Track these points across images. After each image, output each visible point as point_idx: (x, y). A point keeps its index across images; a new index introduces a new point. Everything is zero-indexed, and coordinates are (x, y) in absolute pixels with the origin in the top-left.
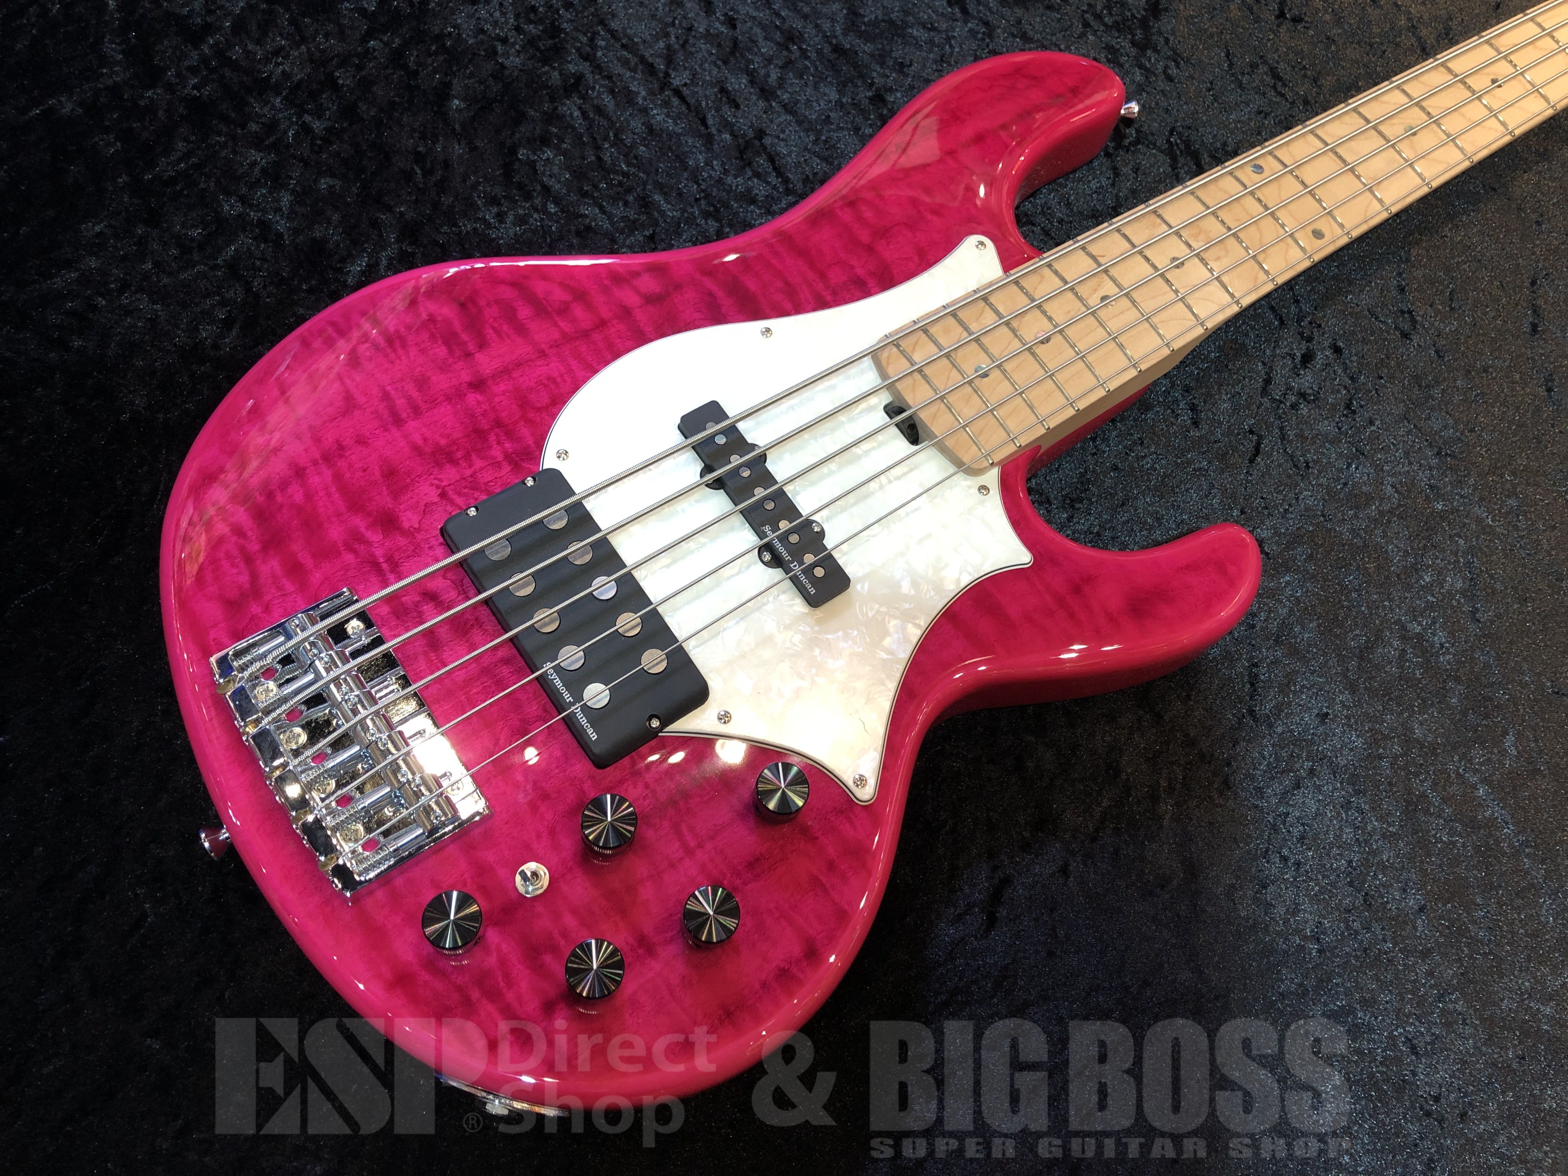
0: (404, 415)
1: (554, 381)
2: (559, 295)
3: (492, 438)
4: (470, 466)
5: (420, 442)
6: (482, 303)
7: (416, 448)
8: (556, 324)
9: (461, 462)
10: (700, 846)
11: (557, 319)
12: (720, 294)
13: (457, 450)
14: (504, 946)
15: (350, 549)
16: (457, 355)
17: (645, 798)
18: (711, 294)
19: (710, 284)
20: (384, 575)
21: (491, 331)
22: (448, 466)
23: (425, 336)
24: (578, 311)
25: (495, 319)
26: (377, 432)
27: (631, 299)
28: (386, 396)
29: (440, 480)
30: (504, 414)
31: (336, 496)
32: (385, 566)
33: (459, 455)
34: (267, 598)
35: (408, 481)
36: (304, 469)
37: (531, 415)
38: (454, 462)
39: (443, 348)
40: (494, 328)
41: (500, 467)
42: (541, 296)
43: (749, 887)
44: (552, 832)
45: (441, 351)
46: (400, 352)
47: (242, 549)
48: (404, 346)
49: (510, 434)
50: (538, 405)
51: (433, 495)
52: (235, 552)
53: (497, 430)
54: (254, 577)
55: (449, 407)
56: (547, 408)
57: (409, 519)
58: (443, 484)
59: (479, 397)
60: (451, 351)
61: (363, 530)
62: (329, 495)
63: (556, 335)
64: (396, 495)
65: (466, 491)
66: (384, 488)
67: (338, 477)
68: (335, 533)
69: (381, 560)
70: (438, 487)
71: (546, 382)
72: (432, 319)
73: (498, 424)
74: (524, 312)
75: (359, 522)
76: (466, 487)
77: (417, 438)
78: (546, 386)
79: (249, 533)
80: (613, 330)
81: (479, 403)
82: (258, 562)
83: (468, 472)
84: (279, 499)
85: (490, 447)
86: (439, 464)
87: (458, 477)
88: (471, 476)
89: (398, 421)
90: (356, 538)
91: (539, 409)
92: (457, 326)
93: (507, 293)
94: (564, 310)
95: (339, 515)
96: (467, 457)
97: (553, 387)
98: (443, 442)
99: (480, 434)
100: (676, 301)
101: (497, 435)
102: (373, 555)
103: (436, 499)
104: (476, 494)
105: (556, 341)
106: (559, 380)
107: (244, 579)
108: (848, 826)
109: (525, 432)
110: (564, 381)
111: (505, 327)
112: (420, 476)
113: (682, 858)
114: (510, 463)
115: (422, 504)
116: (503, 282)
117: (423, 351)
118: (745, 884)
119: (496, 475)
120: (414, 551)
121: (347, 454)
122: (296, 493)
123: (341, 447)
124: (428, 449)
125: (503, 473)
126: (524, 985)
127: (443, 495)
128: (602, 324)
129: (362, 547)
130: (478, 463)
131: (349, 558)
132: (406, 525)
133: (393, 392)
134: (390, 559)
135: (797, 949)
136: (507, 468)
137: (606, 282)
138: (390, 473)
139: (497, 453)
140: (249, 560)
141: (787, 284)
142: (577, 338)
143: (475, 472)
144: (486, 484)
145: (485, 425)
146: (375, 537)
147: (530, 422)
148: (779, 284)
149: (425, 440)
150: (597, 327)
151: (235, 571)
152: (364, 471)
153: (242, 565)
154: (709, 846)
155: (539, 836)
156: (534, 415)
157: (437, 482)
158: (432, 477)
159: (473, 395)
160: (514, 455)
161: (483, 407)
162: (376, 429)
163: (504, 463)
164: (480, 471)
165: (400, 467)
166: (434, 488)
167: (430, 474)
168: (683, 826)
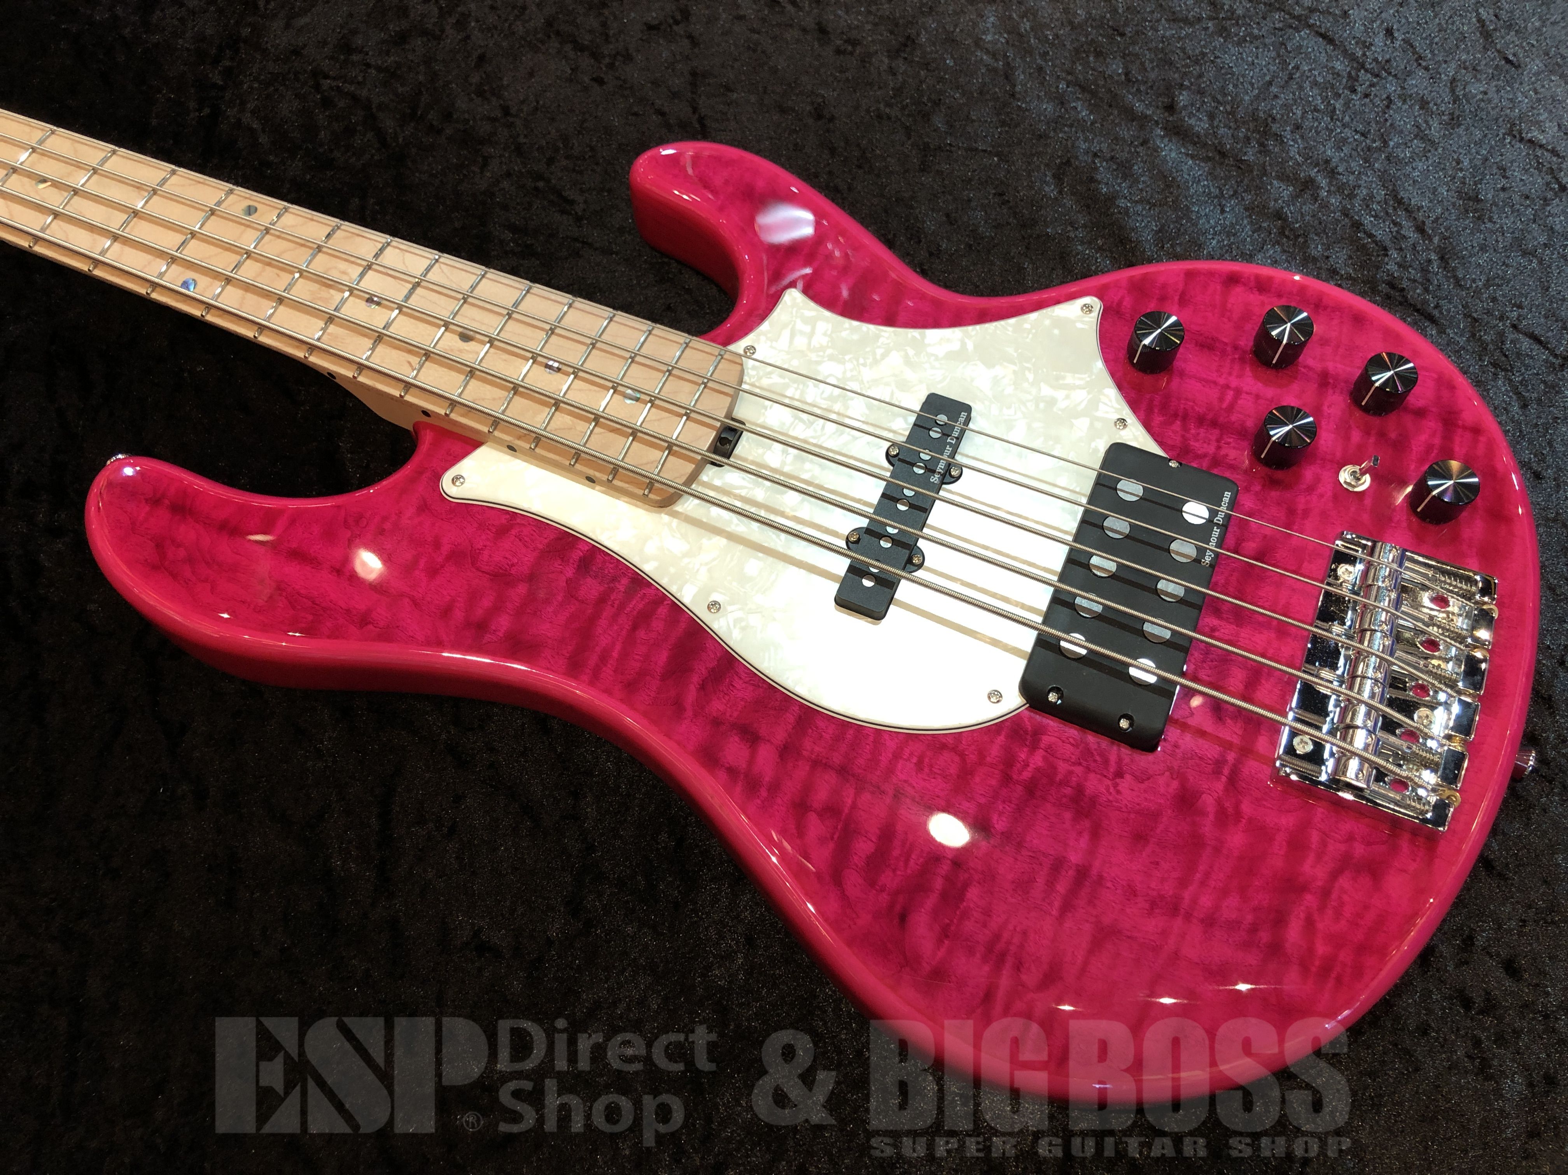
0: (1071, 873)
1: (920, 763)
2: (815, 827)
3: (1027, 775)
4: (1071, 773)
5: (1086, 837)
6: (884, 898)
7: (1095, 834)
8: (854, 806)
9: (1074, 784)
10: (1228, 387)
11: (846, 811)
12: (695, 679)
13: (1065, 796)
14: (1412, 467)
15: (1238, 815)
16: (966, 875)
17: (1228, 443)
18: (702, 687)
19: (691, 695)
20: (1234, 765)
21: (912, 863)
22: (1088, 792)
23: (969, 926)
24: (821, 795)
25: (894, 871)
26: (1109, 884)
27: (766, 757)
28: (1067, 907)
29: (1108, 790)
30: (994, 782)
31: (1202, 868)
32: (1226, 771)
33: (1068, 791)
34: (1342, 847)
35: (1132, 816)
36: (1202, 921)
37: (972, 758)
38: (1080, 790)
39: (969, 895)
40: (907, 861)
41: (1050, 747)
42: (831, 845)
43: (1225, 340)
44: (1311, 489)
45: (973, 893)
46: (1006, 935)
47: (1322, 908)
48: (997, 937)
49: (1009, 761)
50: (957, 759)
51: (1126, 783)
52: (1330, 912)
53: (1015, 777)
54: (1335, 875)
55: (1028, 839)
56: (954, 749)
57: (1167, 786)
58: (1109, 783)
59: (995, 818)
60: (966, 886)
61: (1211, 817)
62: (1207, 875)
63: (866, 797)
64: (1155, 816)
65: (1098, 758)
66: (1158, 831)
67: (1183, 883)
68: (1236, 839)
69: (1224, 779)
70: (1116, 786)
71: (926, 770)
72: (945, 934)
73: (1007, 779)
74: (863, 847)
75: (1207, 827)
76: (1095, 761)
77: (1084, 842)
78: (931, 766)
79: (1302, 915)
80: (817, 749)
81: (1001, 814)
82: (1320, 883)
83: (1078, 770)
84: (1249, 918)
85: (1038, 769)
86: (1093, 801)
87: (1092, 776)
88: (1080, 764)
89: (1082, 873)
90: (1224, 818)
91: (962, 755)
92: (931, 901)
93: (853, 881)
94: (831, 810)
95: (1217, 850)
96: (1064, 783)
97: (927, 760)
98: (1068, 815)
99: (1032, 789)
100: (735, 714)
101: (1020, 773)
102: (1226, 790)
103: (1128, 777)
104: (1093, 746)
105: (873, 793)
106: (915, 760)
107: (1344, 882)
108: (1124, 303)
109: (995, 752)
110: (911, 754)
111: (896, 853)
112: (1119, 809)
113: (1247, 393)
114: (1040, 740)
115: (1143, 786)
116: (844, 897)
117: (987, 913)
118: (1226, 344)
119: (1061, 743)
120: (1192, 758)
121: (1155, 893)
122: (1230, 908)
123: (1153, 904)
124: (1087, 823)
125: (1053, 739)
126: (1423, 437)
127: (1119, 774)
128: (818, 764)
129: (1227, 804)
130: (1063, 767)
131: (1247, 808)
132: (1175, 784)
133: (1057, 904)
134: (1217, 772)
135: (1239, 290)
136: (1046, 739)
137: (764, 793)
138: (1139, 838)
139: (1038, 760)
140: (1325, 893)
141: (635, 628)
142: (853, 775)
143: (1074, 764)
144: (1076, 746)
145: (1019, 790)
146: (1208, 802)
147: (982, 755)
148: (641, 634)
149: (1080, 833)
150: (827, 766)
151: (1346, 898)
152: (1157, 863)
153: (1334, 896)
154: (1222, 381)
155: (1321, 496)
156: (971, 756)
157: (1112, 789)
158: (1111, 798)
159: (996, 826)
160: (1028, 743)
161: (1001, 807)
162: (1108, 888)
163: (1042, 746)
164: (1068, 761)
165: (1126, 834)
166: (1119, 788)
167: (1109, 801)
168: (1224, 406)
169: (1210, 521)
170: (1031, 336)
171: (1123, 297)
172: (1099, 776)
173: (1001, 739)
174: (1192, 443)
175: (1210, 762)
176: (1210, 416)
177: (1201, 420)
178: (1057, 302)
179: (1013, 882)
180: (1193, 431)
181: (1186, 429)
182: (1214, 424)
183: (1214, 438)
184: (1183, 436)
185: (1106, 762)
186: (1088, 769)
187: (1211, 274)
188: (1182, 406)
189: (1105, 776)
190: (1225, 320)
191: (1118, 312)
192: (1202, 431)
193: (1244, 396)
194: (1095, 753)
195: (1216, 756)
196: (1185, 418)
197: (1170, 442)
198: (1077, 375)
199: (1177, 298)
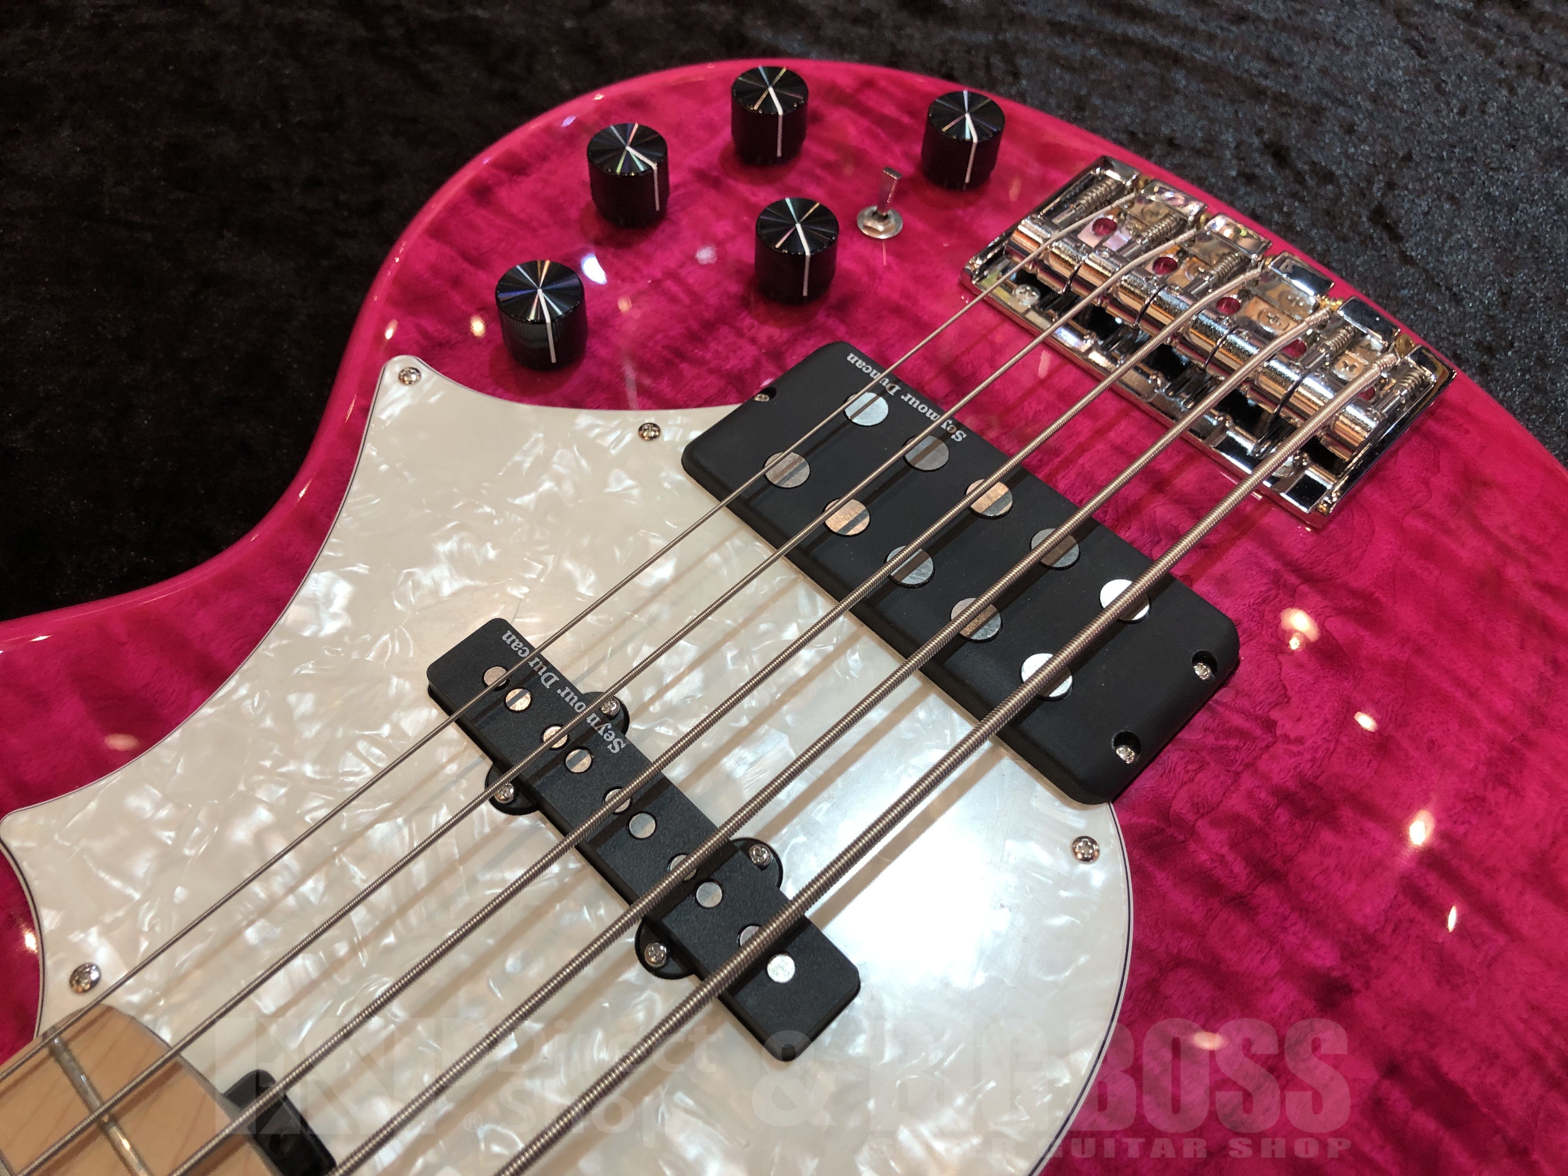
3: (1240, 868)
4: (1250, 795)
5: (1369, 825)
9: (1272, 802)
13: (1291, 824)
15: (1368, 597)
16: (1415, 1063)
22: (1291, 785)
23: (1510, 1101)
29: (1293, 755)
30: (1242, 929)
31: (1446, 684)
32: (1293, 579)
33: (1282, 815)
36: (1536, 725)
38: (1284, 797)
39: (1453, 1075)
41: (1195, 806)
45: (1451, 1066)
48: (1536, 1060)
49: (1208, 886)
51: (1286, 722)
52: (1534, 559)
53: (1239, 888)
54: (1480, 528)
55: (1360, 920)
58: (1280, 746)
60: (1433, 1070)
62: (1460, 683)
67: (1468, 722)
68: (1407, 617)
70: (1286, 738)
73: (1242, 904)
75: (1381, 647)
76: (1237, 749)
82: (1491, 551)
83: (1248, 782)
84: (1536, 661)
85: (1233, 845)
87: (1263, 765)
88: (1238, 774)
95: (1419, 650)
96: (1266, 814)
98: (1327, 836)
99: (1268, 872)
101: (1234, 877)
103: (1275, 715)
104: (1210, 740)
109: (1184, 901)
114: (1178, 816)
115: (1295, 700)
117: (1490, 1056)
119: (1192, 787)
121: (1483, 770)
122: (1517, 677)
123: (1501, 780)
124: (1346, 813)
125: (1183, 794)
127: (1270, 725)
130: (1237, 804)
135: (504, 194)
136: (1180, 805)
139: (1215, 837)
143: (1235, 783)
144: (1203, 766)
145: (1266, 893)
149: (1363, 833)
152: (1432, 742)
156: (1183, 945)
157: (1295, 749)
158: (1308, 756)
159: (1328, 965)
160: (1181, 838)
161: (1293, 939)
162: (1465, 834)
163: (1190, 817)
164: (1227, 789)
165: (1375, 764)
166: (1292, 736)
167: (1313, 760)
168: (686, 300)
169: (889, 399)
170: (406, 474)
171: (418, 327)
172: (1265, 756)
173: (1162, 878)
174: (728, 367)
175: (1273, 592)
176: (695, 326)
177: (694, 338)
178: (364, 411)
179: (1439, 984)
180: (708, 356)
181: (699, 363)
182: (710, 326)
183: (732, 338)
184: (711, 371)
185: (1242, 734)
186: (1251, 766)
187: (453, 209)
188: (659, 348)
189: (1268, 747)
190: (543, 231)
191: (440, 344)
192: (713, 345)
193: (683, 273)
194: (1222, 743)
195: (1265, 581)
196: (680, 355)
197: (712, 391)
198: (526, 447)
199: (466, 265)
